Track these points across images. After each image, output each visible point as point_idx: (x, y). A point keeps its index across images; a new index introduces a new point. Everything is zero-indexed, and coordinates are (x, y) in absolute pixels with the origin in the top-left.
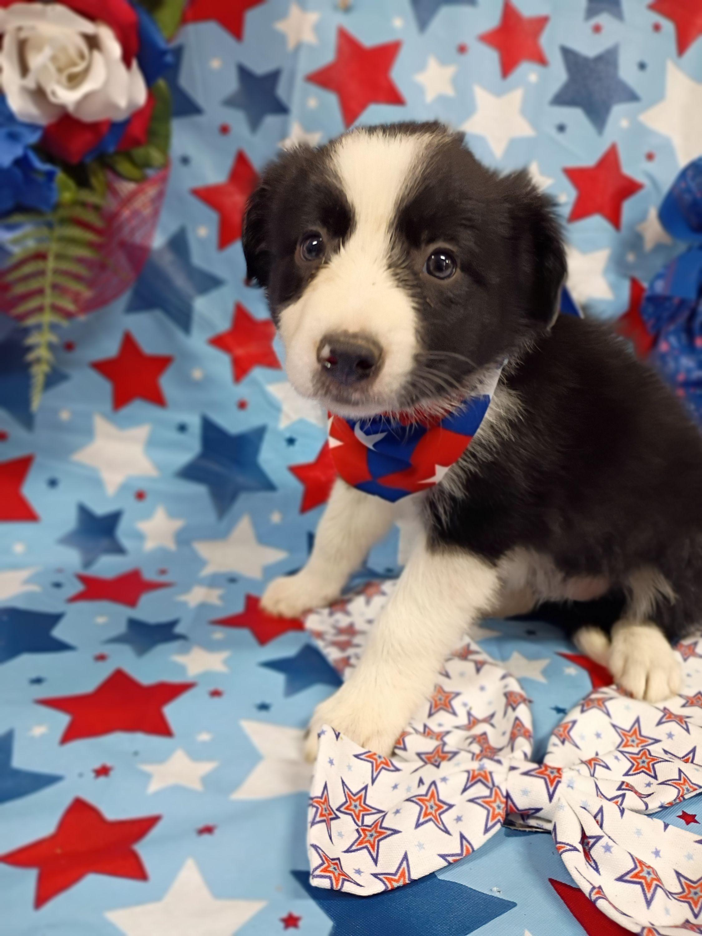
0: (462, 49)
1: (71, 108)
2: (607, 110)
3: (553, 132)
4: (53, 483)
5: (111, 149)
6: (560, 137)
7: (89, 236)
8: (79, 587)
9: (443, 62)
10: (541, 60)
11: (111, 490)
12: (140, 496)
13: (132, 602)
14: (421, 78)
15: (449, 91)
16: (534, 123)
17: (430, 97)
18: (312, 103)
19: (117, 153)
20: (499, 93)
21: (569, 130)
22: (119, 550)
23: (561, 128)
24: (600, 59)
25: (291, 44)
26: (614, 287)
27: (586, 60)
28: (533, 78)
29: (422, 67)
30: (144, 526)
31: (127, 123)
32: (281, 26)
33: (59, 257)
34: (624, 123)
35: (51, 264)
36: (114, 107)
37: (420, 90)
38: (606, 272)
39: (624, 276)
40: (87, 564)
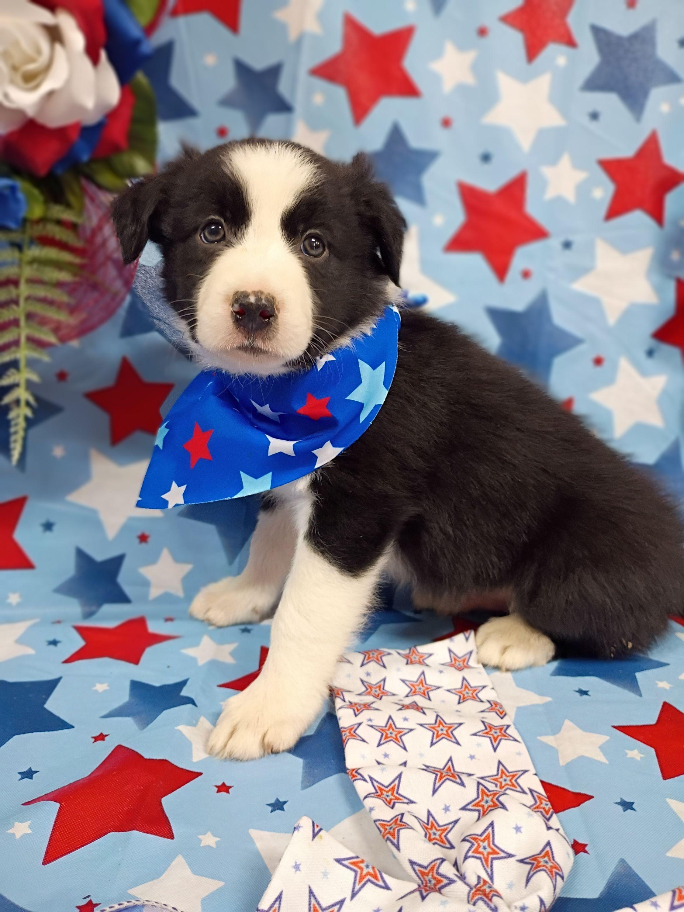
0: (482, 32)
1: (31, 113)
2: (645, 94)
3: (586, 121)
4: (48, 526)
5: (85, 157)
6: (593, 126)
7: (66, 257)
8: (79, 643)
9: (461, 47)
10: (571, 42)
11: (111, 532)
12: (143, 538)
13: (135, 659)
14: (437, 66)
15: (469, 79)
16: (564, 111)
17: (448, 86)
18: (318, 99)
19: (92, 160)
20: (524, 79)
21: (602, 118)
22: (123, 598)
23: (594, 116)
24: (635, 37)
25: (293, 35)
26: (658, 290)
27: (620, 39)
28: (561, 61)
29: (438, 54)
30: (147, 572)
31: (100, 127)
32: (280, 15)
33: (31, 281)
34: (665, 108)
35: (24, 290)
36: (82, 109)
37: (437, 79)
38: (649, 273)
39: (669, 276)
40: (88, 615)
